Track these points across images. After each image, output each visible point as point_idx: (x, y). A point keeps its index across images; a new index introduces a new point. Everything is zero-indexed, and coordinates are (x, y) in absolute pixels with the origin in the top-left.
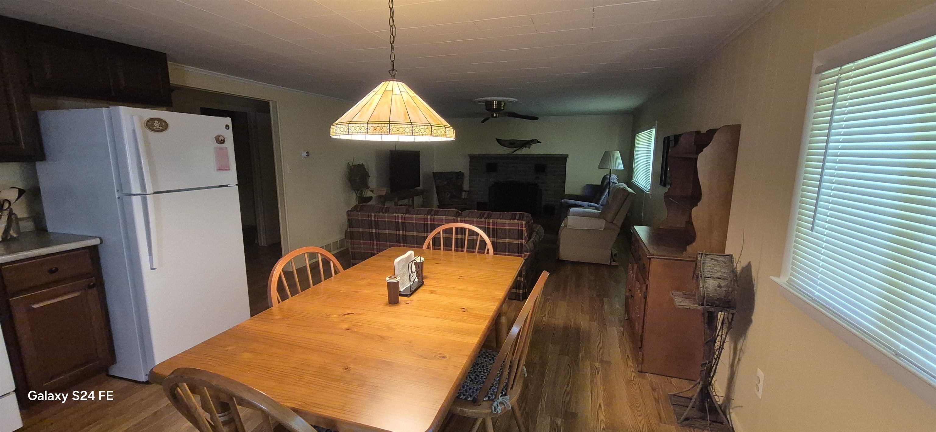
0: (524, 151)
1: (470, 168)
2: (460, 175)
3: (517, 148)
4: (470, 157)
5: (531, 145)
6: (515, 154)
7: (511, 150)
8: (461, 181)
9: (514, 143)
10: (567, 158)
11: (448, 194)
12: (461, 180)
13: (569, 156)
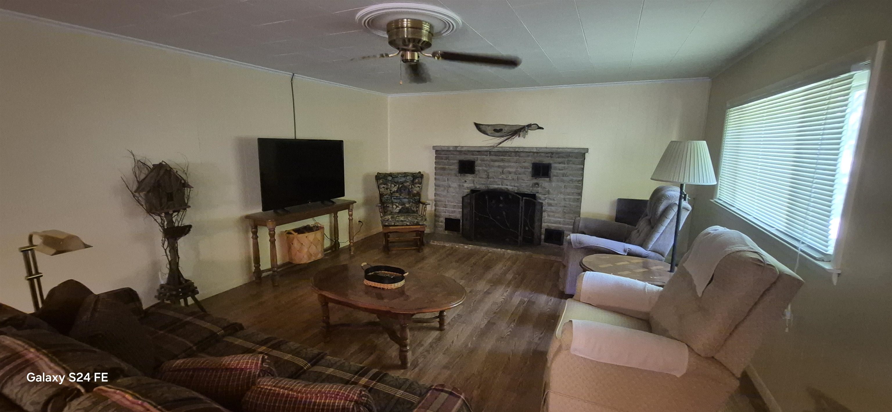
0: (517, 142)
1: (435, 168)
2: (417, 177)
3: (505, 138)
4: (436, 151)
5: (527, 132)
6: (501, 147)
7: (497, 140)
8: (419, 187)
9: (501, 130)
10: (586, 154)
11: (397, 207)
12: (419, 185)
13: (589, 151)
